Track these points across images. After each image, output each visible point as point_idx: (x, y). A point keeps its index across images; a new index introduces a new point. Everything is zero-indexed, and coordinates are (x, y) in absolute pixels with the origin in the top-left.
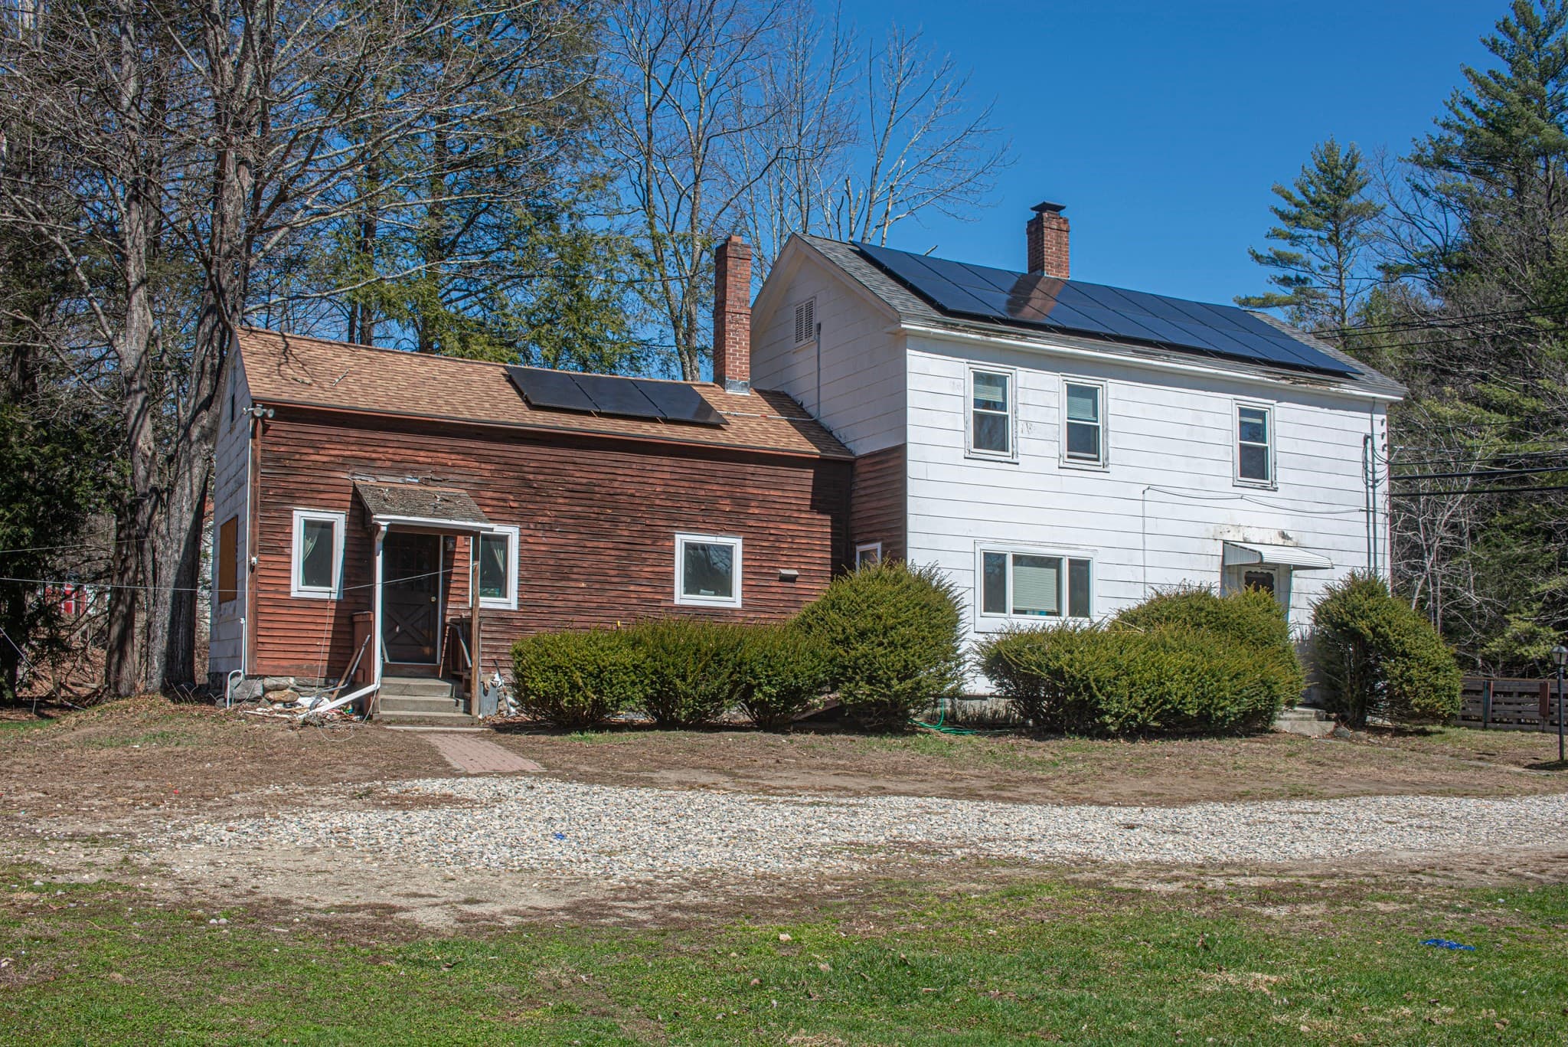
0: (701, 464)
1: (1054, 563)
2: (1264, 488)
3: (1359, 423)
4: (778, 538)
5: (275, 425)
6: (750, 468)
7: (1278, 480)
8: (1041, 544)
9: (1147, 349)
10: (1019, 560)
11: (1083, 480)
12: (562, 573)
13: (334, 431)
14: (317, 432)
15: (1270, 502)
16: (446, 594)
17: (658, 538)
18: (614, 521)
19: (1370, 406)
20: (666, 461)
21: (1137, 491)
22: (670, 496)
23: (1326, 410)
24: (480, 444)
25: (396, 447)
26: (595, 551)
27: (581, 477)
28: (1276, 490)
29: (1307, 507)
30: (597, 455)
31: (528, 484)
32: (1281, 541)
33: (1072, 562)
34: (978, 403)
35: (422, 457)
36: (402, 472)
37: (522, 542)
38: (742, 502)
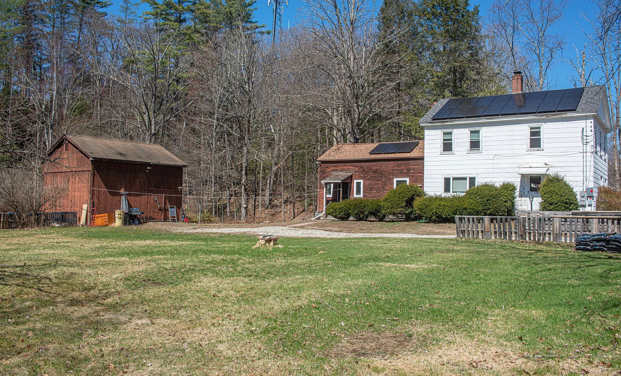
0: (399, 162)
1: (465, 179)
2: (538, 150)
3: (581, 124)
4: (418, 177)
5: (322, 165)
6: (411, 162)
7: (544, 147)
8: (461, 174)
9: (490, 117)
10: (454, 179)
11: (475, 156)
12: (371, 189)
13: (331, 164)
14: (329, 165)
15: (541, 154)
16: (350, 195)
17: (390, 180)
18: (381, 177)
19: (586, 118)
20: (392, 162)
21: (491, 157)
22: (393, 170)
23: (565, 122)
24: (356, 164)
25: (341, 165)
26: (378, 184)
27: (375, 168)
28: (543, 150)
29: (556, 154)
30: (378, 163)
31: (364, 171)
32: (545, 166)
33: (470, 178)
34: (444, 140)
35: (346, 168)
36: (342, 171)
37: (364, 183)
38: (409, 170)
